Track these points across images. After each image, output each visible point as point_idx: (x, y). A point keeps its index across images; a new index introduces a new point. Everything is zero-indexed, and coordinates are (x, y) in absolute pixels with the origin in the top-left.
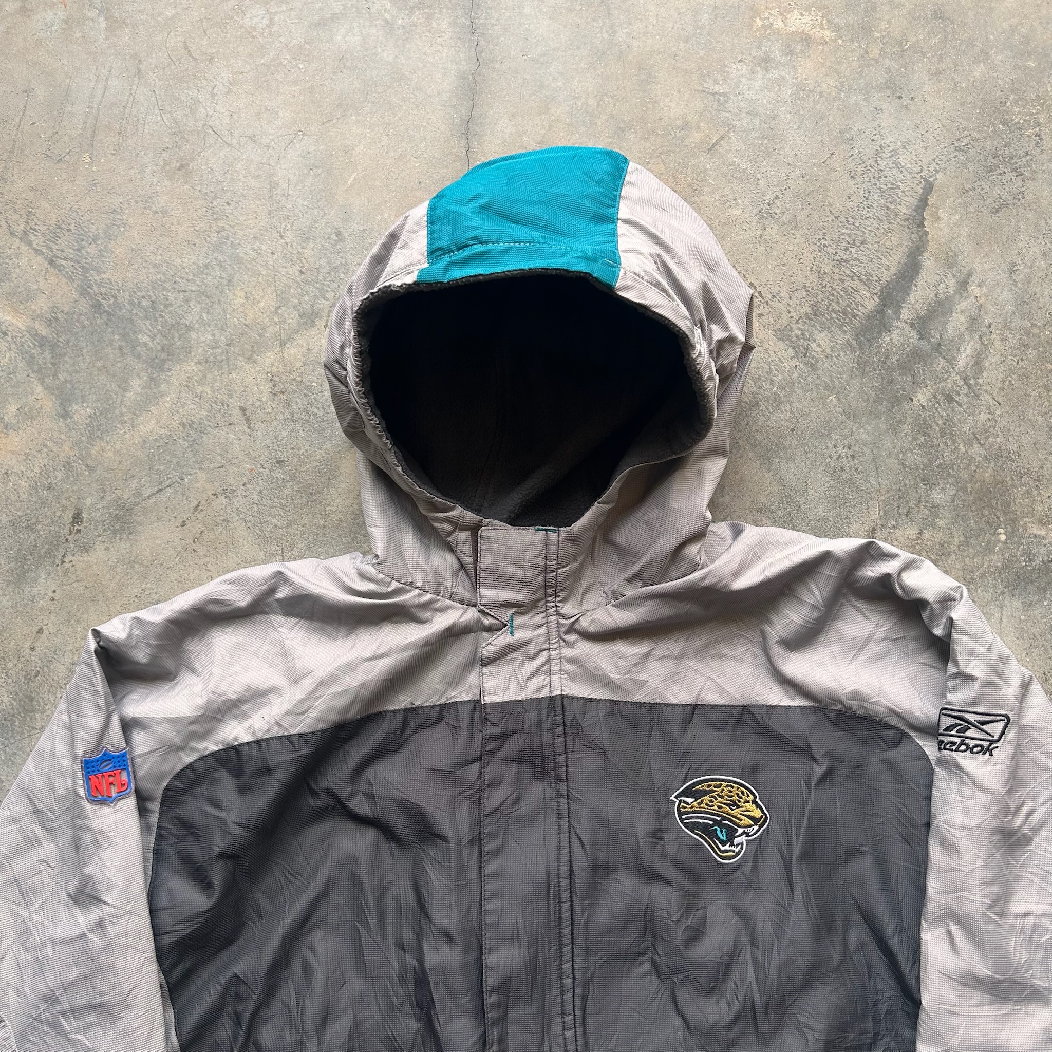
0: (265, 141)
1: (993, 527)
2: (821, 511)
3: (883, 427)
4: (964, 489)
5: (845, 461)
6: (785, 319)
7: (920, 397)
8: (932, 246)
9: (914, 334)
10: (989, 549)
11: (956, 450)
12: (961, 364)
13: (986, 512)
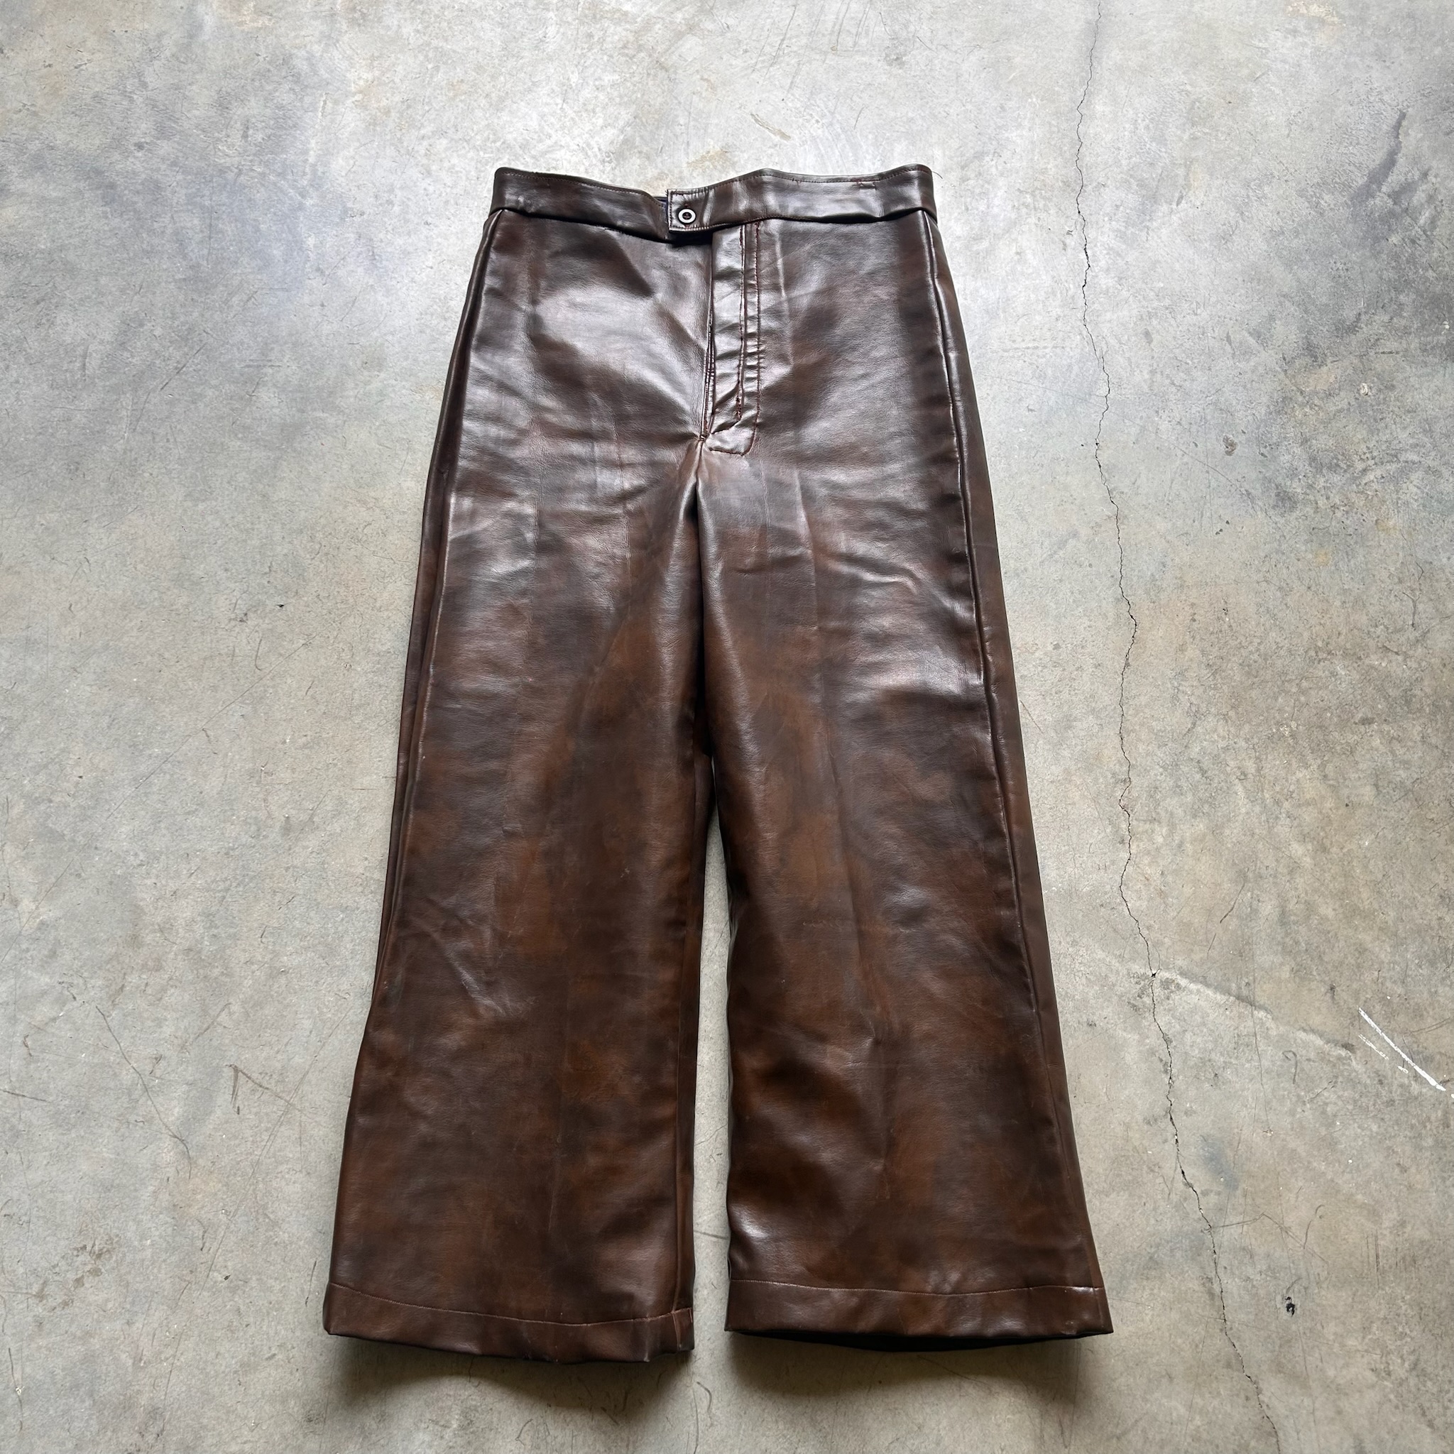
0: (954, 48)
1: (1441, 320)
2: (1324, 300)
3: (1368, 254)
4: (1422, 297)
5: (1341, 272)
6: (1303, 184)
7: (1393, 239)
8: (1404, 151)
9: (1390, 202)
10: (1437, 333)
11: (1417, 272)
12: (1422, 222)
13: (1436, 311)
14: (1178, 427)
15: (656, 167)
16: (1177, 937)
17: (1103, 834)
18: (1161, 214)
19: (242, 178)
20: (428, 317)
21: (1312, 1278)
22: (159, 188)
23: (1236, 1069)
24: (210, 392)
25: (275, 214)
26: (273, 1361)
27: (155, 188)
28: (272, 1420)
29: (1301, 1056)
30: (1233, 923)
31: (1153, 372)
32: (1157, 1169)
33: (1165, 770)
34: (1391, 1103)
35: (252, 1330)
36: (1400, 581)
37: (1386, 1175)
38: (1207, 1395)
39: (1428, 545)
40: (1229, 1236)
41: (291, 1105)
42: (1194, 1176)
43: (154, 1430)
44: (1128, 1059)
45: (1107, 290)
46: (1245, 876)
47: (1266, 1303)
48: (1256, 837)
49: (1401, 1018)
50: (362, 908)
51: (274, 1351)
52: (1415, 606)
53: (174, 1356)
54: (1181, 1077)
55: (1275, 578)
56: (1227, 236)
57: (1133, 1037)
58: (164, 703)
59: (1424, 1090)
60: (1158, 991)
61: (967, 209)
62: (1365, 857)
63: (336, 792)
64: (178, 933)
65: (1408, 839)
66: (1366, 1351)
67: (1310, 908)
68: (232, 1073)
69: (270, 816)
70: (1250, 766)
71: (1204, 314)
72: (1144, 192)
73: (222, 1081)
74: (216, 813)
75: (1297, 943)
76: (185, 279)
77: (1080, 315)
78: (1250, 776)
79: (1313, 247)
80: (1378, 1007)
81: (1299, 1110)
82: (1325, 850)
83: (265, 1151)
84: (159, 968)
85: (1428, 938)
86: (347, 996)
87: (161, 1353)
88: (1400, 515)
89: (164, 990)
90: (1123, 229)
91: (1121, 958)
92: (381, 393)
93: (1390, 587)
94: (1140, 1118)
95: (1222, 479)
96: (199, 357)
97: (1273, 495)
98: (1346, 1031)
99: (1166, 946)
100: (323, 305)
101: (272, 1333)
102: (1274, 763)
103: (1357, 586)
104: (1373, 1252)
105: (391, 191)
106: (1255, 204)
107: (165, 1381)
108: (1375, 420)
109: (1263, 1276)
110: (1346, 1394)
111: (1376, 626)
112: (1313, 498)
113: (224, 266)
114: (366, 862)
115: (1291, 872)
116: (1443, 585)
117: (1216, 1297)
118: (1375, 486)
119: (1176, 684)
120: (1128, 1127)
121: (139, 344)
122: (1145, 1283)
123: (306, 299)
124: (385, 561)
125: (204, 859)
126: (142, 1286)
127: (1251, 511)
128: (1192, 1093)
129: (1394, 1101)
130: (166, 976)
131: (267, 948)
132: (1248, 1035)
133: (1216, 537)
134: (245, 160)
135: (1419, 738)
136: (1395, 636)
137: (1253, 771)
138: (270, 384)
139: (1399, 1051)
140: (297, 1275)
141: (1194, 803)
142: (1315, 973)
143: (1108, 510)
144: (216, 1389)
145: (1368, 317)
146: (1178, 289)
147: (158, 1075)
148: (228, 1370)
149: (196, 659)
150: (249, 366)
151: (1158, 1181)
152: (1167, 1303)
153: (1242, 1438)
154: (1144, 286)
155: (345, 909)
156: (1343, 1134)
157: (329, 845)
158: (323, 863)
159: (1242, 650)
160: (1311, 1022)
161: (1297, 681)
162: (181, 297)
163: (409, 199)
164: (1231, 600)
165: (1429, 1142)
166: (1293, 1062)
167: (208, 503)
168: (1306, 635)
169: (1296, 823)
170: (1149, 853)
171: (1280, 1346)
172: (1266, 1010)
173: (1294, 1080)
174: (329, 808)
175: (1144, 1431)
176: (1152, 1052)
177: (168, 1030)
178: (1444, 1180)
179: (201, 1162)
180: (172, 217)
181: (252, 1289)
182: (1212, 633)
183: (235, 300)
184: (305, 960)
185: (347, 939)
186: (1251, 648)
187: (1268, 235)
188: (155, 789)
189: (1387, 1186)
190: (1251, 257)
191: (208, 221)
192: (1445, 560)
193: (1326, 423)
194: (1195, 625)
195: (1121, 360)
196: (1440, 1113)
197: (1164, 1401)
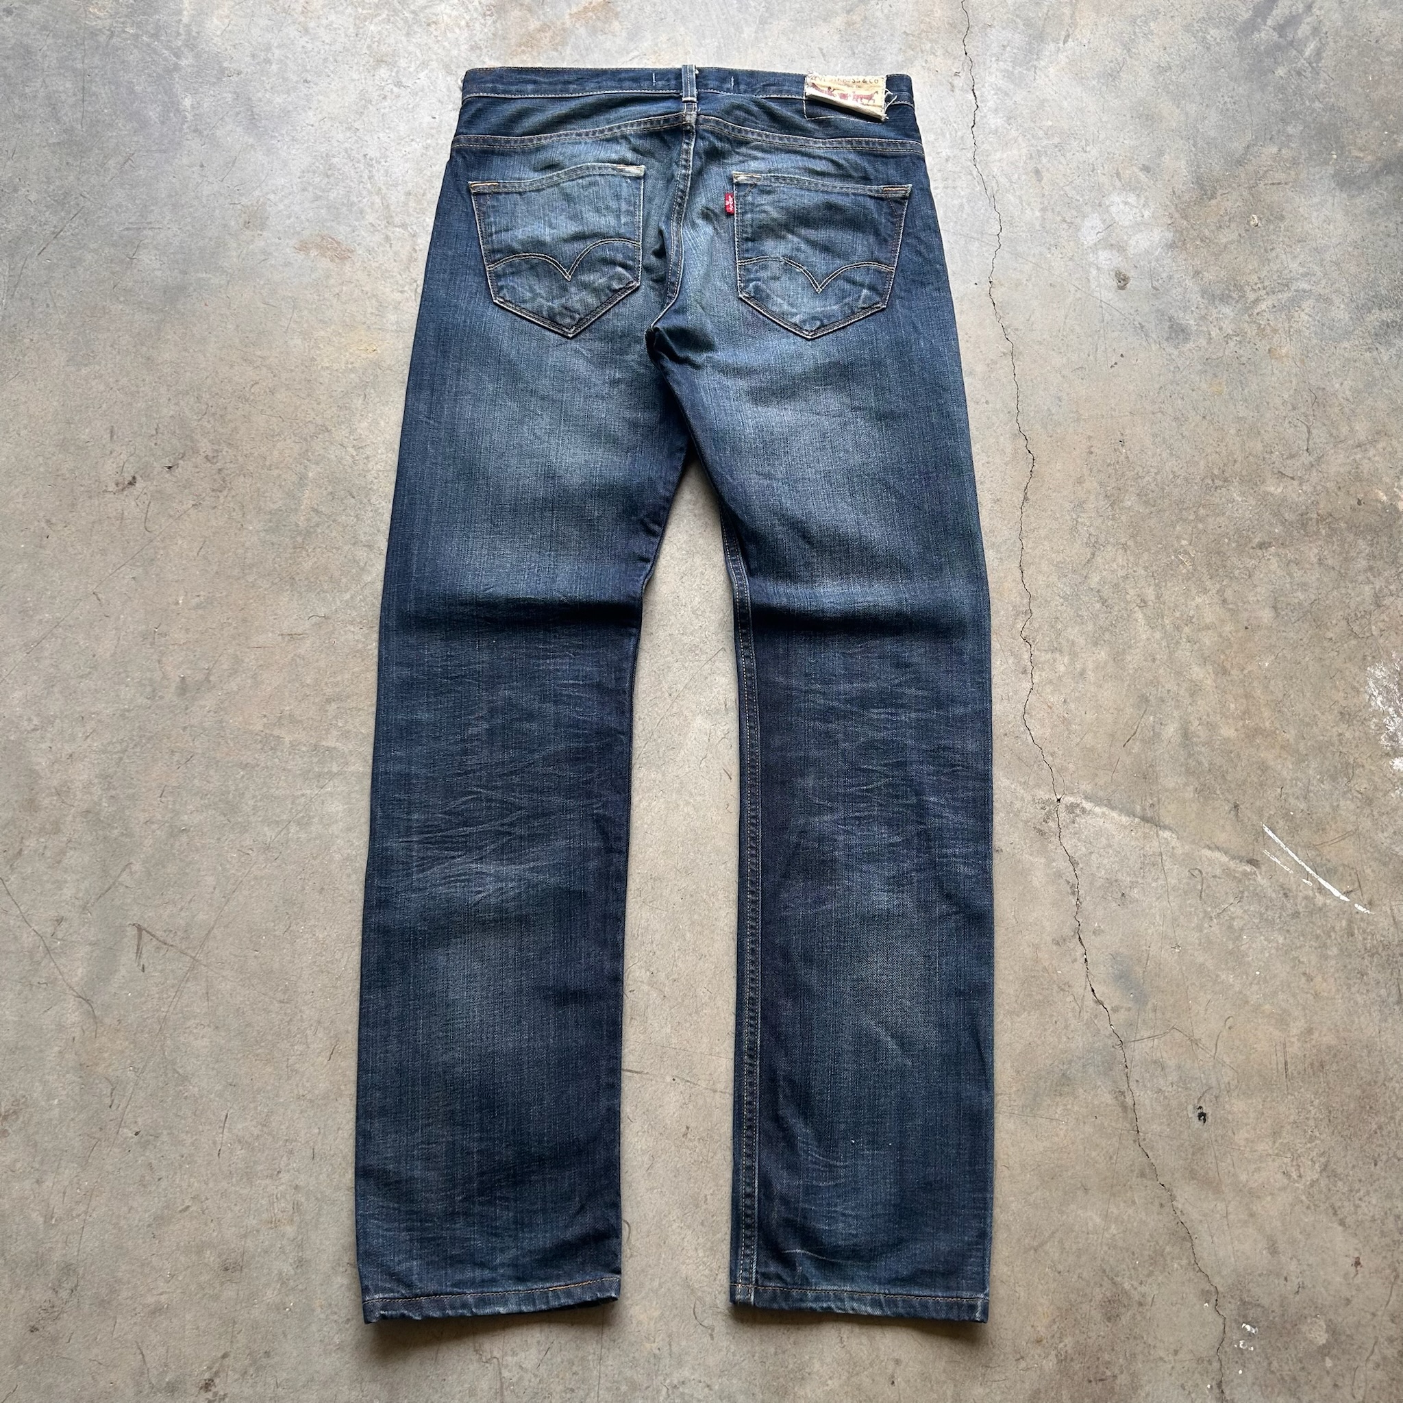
1: (1328, 150)
2: (1212, 133)
3: (1254, 87)
4: (1309, 127)
5: (1229, 105)
6: (1189, 19)
7: (1280, 71)
9: (1275, 36)
10: (1326, 163)
11: (1303, 104)
12: (1307, 54)
13: (1324, 141)
14: (1070, 263)
15: (539, 19)
16: (1080, 762)
17: (1005, 666)
18: (1047, 53)
19: (114, 40)
20: (311, 175)
21: (1223, 1086)
22: (29, 52)
23: (1143, 888)
24: (89, 257)
25: (149, 76)
26: (187, 1213)
27: (26, 53)
28: (189, 1270)
29: (1207, 873)
30: (1136, 747)
31: (1044, 210)
32: (1067, 988)
33: (1065, 598)
34: (1296, 915)
35: (164, 1184)
36: (1294, 409)
37: (1293, 985)
38: (1122, 1204)
39: (1321, 372)
40: (1140, 1050)
41: (197, 961)
42: (1103, 993)
43: (68, 1285)
44: (1036, 882)
45: (996, 130)
46: (1147, 701)
47: (1178, 1114)
48: (1157, 662)
49: (1306, 833)
50: (263, 764)
51: (187, 1204)
52: (1309, 432)
53: (86, 1213)
54: (1088, 898)
55: (1171, 410)
56: (1115, 73)
57: (1040, 861)
58: (52, 568)
59: (1328, 902)
60: (1063, 815)
61: (854, 53)
62: (1266, 677)
63: (231, 651)
64: (75, 796)
65: (1307, 659)
66: (1277, 1155)
67: (1212, 727)
68: (135, 932)
69: (165, 677)
70: (1150, 593)
71: (1093, 151)
72: (1030, 32)
73: (125, 940)
74: (110, 676)
75: (1200, 763)
76: (59, 143)
77: (970, 155)
78: (1150, 603)
79: (1201, 81)
80: (1281, 823)
81: (1206, 925)
82: (1225, 672)
83: (171, 1008)
84: (57, 831)
85: (1329, 754)
86: (250, 852)
87: (73, 1210)
88: (1293, 343)
89: (63, 852)
90: (1011, 69)
91: (1025, 784)
92: (264, 252)
93: (1284, 414)
94: (1049, 939)
95: (1116, 313)
96: (77, 221)
97: (1167, 329)
98: (1251, 847)
99: (1071, 771)
100: (202, 166)
101: (185, 1185)
102: (1173, 591)
103: (1251, 414)
104: (1282, 1059)
105: (268, 48)
106: (1142, 40)
107: (77, 1237)
108: (1266, 250)
109: (1175, 1087)
110: (1258, 1197)
111: (1272, 452)
112: (1205, 329)
113: (99, 129)
114: (265, 720)
115: (1192, 695)
116: (1337, 410)
117: (1129, 1110)
118: (1267, 315)
119: (1074, 516)
120: (1037, 948)
121: (13, 209)
122: (1058, 1099)
123: (185, 161)
124: (274, 419)
125: (100, 721)
126: (51, 1145)
127: (1145, 344)
128: (1100, 913)
129: (1299, 913)
130: (65, 839)
131: (167, 807)
132: (1154, 854)
133: (1111, 371)
134: (117, 22)
135: (1315, 560)
136: (1289, 462)
137: (1153, 598)
138: (150, 246)
139: (1303, 864)
140: (209, 1127)
141: (1095, 632)
142: (1218, 792)
143: (1005, 347)
144: (130, 1243)
145: (1256, 149)
146: (1066, 127)
147: (60, 937)
148: (141, 1223)
149: (84, 523)
150: (128, 229)
151: (1068, 999)
152: (1081, 1117)
153: (1157, 1243)
154: (1032, 125)
155: (245, 766)
156: (1250, 948)
157: (226, 704)
158: (221, 722)
159: (1139, 480)
160: (1216, 840)
161: (1194, 509)
162: (56, 162)
163: (287, 57)
164: (1127, 432)
165: (1334, 951)
166: (1199, 879)
167: (92, 367)
168: (1202, 463)
169: (1196, 647)
170: (1051, 682)
171: (1193, 1154)
172: (1170, 829)
173: (1201, 897)
174: (225, 667)
175: (1061, 1242)
176: (1059, 875)
177: (68, 892)
178: (1349, 988)
179: (107, 1021)
180: (44, 81)
181: (163, 1143)
182: (1109, 465)
183: (111, 163)
184: (206, 818)
185: (248, 795)
186: (1147, 478)
187: (1155, 70)
188: (46, 654)
189: (1294, 996)
190: (1139, 93)
191: (81, 84)
192: (1337, 386)
193: (1217, 255)
194: (1093, 457)
195: (1012, 198)
196: (1344, 923)
197: (1080, 1212)
